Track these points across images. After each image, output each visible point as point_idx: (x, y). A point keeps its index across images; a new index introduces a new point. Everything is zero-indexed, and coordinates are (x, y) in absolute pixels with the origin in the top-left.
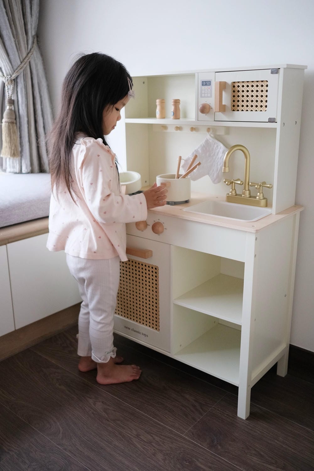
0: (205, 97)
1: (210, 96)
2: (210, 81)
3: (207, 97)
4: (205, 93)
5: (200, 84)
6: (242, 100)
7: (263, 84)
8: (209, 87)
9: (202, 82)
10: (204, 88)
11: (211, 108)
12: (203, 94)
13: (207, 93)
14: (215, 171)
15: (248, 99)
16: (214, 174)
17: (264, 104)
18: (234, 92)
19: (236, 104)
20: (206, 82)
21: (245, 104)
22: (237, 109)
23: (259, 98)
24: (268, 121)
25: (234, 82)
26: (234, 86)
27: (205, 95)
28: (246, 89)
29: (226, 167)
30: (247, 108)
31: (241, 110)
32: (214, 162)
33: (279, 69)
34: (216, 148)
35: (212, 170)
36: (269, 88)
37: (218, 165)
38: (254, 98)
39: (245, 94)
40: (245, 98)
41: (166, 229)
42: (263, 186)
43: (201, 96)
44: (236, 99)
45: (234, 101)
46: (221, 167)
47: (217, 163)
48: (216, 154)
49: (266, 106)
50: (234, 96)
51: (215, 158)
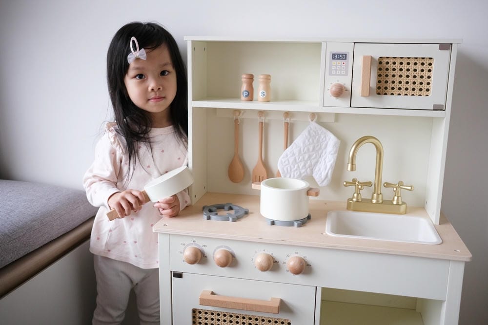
0: (336, 75)
1: (344, 73)
2: (346, 55)
3: (339, 75)
4: (336, 70)
5: (329, 56)
6: (392, 80)
7: (426, 62)
8: (343, 61)
9: (333, 54)
10: (335, 62)
11: (346, 90)
12: (333, 71)
13: (341, 70)
14: (322, 169)
15: (400, 79)
16: (321, 174)
17: (424, 87)
18: (380, 69)
19: (383, 85)
20: (339, 54)
21: (397, 85)
22: (384, 93)
23: (418, 80)
24: (432, 109)
25: (381, 57)
26: (380, 63)
27: (337, 71)
28: (398, 67)
29: (352, 164)
30: (399, 92)
31: (390, 93)
32: (320, 157)
33: (452, 44)
34: (322, 140)
35: (317, 169)
36: (433, 68)
37: (327, 162)
38: (411, 79)
39: (397, 73)
40: (397, 79)
41: (308, 265)
42: (401, 188)
43: (330, 74)
44: (383, 78)
45: (379, 82)
46: (331, 165)
47: (325, 159)
48: (323, 146)
49: (428, 90)
50: (380, 75)
51: (321, 153)
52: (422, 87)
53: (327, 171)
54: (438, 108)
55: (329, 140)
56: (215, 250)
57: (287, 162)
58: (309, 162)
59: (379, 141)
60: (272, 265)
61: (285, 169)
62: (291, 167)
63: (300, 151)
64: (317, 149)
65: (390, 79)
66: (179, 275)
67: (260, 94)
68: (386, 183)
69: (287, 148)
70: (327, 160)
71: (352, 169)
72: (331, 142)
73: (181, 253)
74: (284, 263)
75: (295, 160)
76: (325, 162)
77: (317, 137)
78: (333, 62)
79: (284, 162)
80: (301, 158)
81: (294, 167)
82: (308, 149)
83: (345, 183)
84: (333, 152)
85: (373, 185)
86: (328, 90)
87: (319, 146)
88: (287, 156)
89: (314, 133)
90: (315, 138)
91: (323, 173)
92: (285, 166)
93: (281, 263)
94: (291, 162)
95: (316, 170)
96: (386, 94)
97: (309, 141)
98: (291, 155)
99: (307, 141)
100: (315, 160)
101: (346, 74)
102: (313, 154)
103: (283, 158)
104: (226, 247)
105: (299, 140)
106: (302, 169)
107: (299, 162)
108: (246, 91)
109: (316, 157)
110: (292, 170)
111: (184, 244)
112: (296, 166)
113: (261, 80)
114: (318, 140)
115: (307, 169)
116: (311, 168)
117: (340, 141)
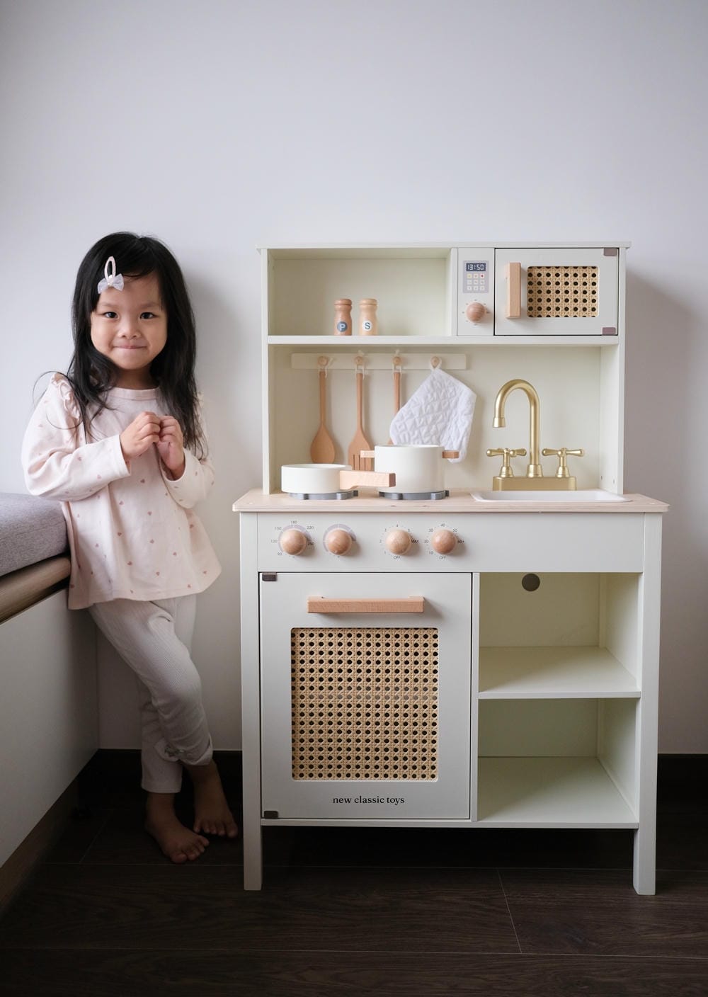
0: (473, 291)
1: (483, 290)
2: (484, 264)
3: (476, 292)
4: (473, 285)
5: (462, 267)
6: (546, 298)
7: (589, 272)
8: (481, 273)
9: (467, 264)
10: (471, 275)
11: (488, 313)
12: (468, 287)
13: (479, 285)
14: (452, 438)
15: (558, 296)
16: (452, 443)
17: (589, 305)
18: (530, 283)
19: (535, 304)
20: (476, 264)
21: (553, 305)
22: (537, 315)
23: (580, 296)
24: (601, 333)
25: (530, 268)
26: (530, 275)
27: (475, 287)
28: (553, 279)
29: (500, 418)
30: (557, 313)
31: (546, 315)
32: (449, 420)
33: (618, 248)
34: (451, 394)
35: (446, 436)
36: (598, 279)
37: (459, 425)
38: (571, 296)
39: (553, 287)
40: (553, 296)
41: (460, 542)
42: (567, 454)
43: (465, 291)
44: (535, 296)
45: (530, 300)
46: (466, 429)
47: (456, 423)
48: (452, 405)
49: (594, 309)
50: (530, 292)
51: (451, 414)
52: (586, 306)
53: (460, 439)
54: (609, 332)
55: (461, 394)
56: (326, 532)
57: (403, 427)
58: (434, 426)
59: (532, 387)
60: (409, 547)
61: (401, 437)
62: (409, 434)
63: (421, 410)
64: (443, 408)
65: (544, 296)
66: (271, 577)
67: (363, 326)
68: (544, 450)
69: (399, 409)
70: (459, 424)
71: (501, 425)
72: (464, 395)
73: (275, 541)
74: (426, 541)
75: (415, 423)
76: (457, 427)
77: (443, 391)
78: (468, 275)
79: (400, 427)
80: (422, 420)
81: (414, 434)
82: (432, 408)
83: (489, 452)
84: (467, 411)
85: (528, 455)
86: (463, 312)
87: (447, 403)
88: (402, 418)
89: (438, 384)
90: (441, 392)
91: (454, 442)
92: (401, 432)
93: (421, 543)
94: (409, 426)
95: (445, 438)
96: (540, 316)
97: (432, 395)
98: (408, 416)
99: (429, 396)
100: (443, 424)
101: (487, 291)
102: (440, 416)
103: (398, 421)
104: (341, 526)
105: (419, 396)
106: (425, 437)
107: (420, 427)
108: (342, 323)
109: (443, 420)
110: (412, 438)
111: (279, 528)
112: (416, 432)
113: (364, 307)
114: (444, 394)
115: (432, 437)
116: (438, 436)
117: (475, 396)
